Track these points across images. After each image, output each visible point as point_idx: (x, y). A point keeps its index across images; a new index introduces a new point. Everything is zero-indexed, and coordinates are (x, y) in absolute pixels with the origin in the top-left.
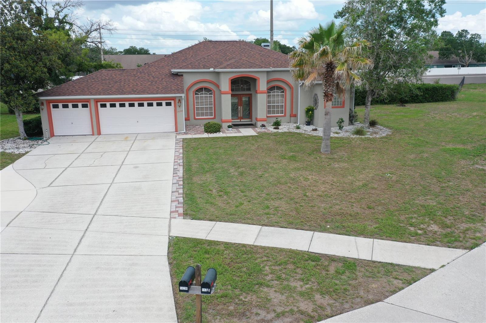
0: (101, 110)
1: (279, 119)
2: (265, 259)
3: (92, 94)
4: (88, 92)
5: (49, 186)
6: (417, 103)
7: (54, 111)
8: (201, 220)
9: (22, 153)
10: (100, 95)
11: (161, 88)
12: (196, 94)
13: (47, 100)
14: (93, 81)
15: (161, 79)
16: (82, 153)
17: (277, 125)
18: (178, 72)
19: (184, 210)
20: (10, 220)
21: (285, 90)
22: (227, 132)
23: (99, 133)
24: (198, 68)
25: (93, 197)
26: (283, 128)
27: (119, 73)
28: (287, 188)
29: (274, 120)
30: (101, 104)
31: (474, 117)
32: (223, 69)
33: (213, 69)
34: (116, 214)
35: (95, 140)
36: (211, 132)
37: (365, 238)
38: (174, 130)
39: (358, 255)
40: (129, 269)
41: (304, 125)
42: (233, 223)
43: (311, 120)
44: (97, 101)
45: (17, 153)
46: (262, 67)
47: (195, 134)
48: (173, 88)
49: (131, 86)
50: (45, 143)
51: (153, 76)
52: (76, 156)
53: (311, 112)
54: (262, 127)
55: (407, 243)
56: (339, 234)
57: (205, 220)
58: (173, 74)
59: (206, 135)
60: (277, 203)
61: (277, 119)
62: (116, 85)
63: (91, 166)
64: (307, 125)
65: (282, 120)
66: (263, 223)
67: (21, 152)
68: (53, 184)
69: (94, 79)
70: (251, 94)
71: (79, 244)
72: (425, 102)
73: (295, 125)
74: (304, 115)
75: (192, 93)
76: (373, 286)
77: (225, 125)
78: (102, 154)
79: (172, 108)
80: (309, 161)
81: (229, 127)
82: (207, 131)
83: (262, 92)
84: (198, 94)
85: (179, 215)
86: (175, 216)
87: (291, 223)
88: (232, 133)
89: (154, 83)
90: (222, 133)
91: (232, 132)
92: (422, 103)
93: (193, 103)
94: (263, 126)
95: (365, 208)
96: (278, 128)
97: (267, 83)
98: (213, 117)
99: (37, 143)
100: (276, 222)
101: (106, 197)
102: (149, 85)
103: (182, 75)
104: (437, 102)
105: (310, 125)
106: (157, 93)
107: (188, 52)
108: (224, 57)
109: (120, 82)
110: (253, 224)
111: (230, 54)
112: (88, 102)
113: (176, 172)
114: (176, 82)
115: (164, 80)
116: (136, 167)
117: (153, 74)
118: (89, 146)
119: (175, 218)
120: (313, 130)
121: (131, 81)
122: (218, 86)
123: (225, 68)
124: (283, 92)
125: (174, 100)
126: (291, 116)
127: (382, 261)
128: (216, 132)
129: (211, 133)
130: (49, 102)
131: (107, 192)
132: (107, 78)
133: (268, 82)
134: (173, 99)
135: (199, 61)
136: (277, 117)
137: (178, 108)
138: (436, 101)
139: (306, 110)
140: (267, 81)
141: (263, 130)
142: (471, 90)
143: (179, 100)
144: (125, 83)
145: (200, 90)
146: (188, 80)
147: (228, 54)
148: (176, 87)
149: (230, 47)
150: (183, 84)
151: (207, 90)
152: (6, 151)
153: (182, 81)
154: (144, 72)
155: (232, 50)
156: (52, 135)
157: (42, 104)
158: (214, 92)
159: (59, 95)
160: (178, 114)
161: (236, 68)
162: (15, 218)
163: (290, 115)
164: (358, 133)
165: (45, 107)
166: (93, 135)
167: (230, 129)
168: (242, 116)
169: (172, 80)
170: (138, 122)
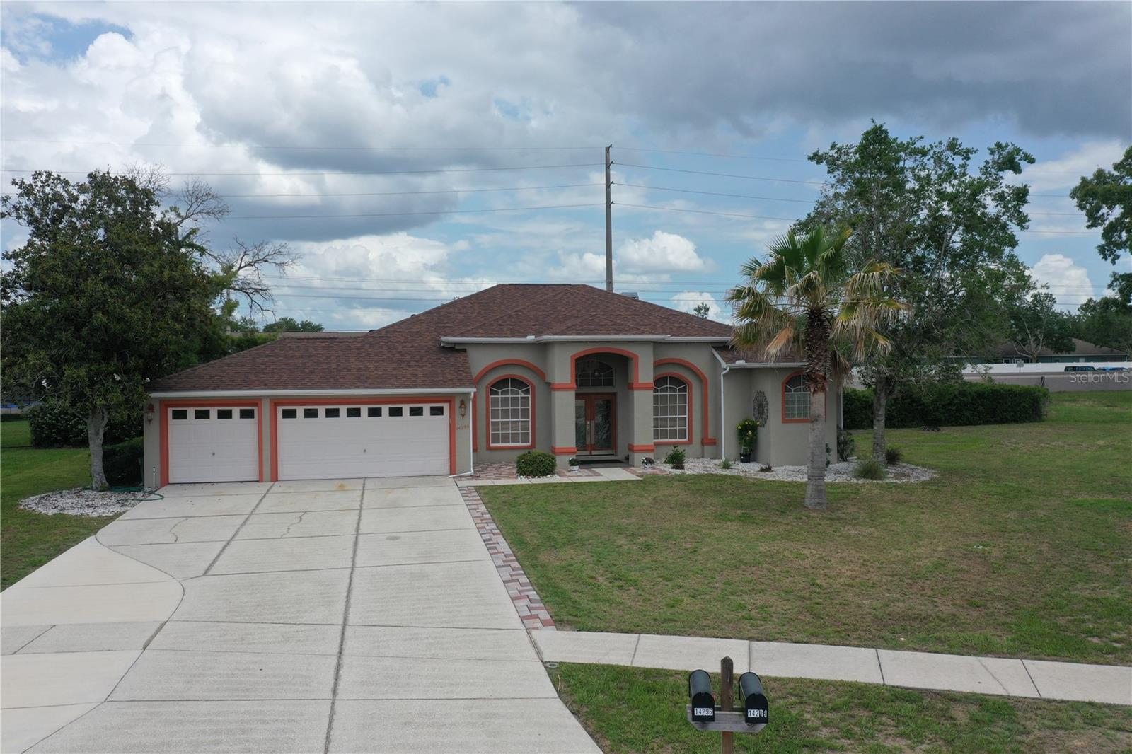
0: (284, 424)
1: (680, 449)
2: (792, 699)
3: (267, 387)
4: (257, 383)
5: (205, 574)
6: (961, 425)
7: (175, 426)
8: (602, 631)
9: (106, 516)
10: (285, 388)
11: (420, 375)
12: (493, 392)
13: (161, 400)
14: (266, 359)
15: (418, 357)
16: (251, 514)
17: (677, 461)
18: (455, 344)
19: (553, 614)
20: (147, 639)
21: (690, 385)
22: (568, 474)
23: (275, 478)
24: (500, 336)
25: (321, 594)
26: (693, 467)
27: (323, 345)
28: (765, 572)
29: (670, 451)
30: (283, 410)
31: (1101, 448)
32: (561, 335)
33: (533, 337)
34: (396, 623)
35: (268, 491)
36: (533, 474)
37: (1000, 657)
38: (447, 470)
39: (1004, 688)
40: (482, 724)
41: (736, 462)
42: (679, 635)
43: (752, 450)
44: (276, 402)
45: (95, 515)
46: (642, 333)
47: (497, 478)
48: (449, 376)
49: (354, 371)
50: (152, 496)
51: (400, 352)
52: (241, 520)
53: (750, 433)
54: (646, 464)
55: (1101, 664)
56: (935, 652)
57: (611, 632)
58: (443, 347)
59: (523, 480)
60: (760, 600)
61: (675, 447)
62: (320, 368)
63: (284, 536)
64: (742, 461)
65: (688, 451)
66: (750, 635)
67: (104, 513)
68: (213, 571)
69: (267, 356)
70: (614, 394)
71: (336, 680)
72: (980, 424)
73: (717, 462)
74: (733, 439)
75: (485, 390)
76: (1076, 742)
77: (561, 461)
78: (299, 515)
79: (444, 419)
80: (788, 524)
81: (572, 463)
82: (523, 472)
83: (645, 388)
84: (498, 393)
85: (545, 623)
86: (535, 625)
87: (817, 635)
88: (581, 476)
89: (403, 365)
90: (558, 477)
91: (579, 474)
92: (972, 425)
93: (485, 412)
94: (649, 461)
95: (966, 606)
96: (683, 468)
97: (654, 367)
98: (529, 444)
99: (134, 495)
100: (778, 633)
101: (354, 592)
102: (395, 369)
103: (465, 351)
104: (1004, 423)
105: (749, 462)
106: (415, 386)
107: (470, 305)
108: (552, 314)
109: (327, 363)
110: (726, 638)
111: (563, 309)
112: (256, 405)
113: (495, 545)
114: (452, 363)
115: (425, 359)
116: (394, 538)
117: (400, 348)
118: (261, 501)
119: (537, 629)
120: (762, 470)
121: (352, 360)
122: (541, 375)
123: (563, 333)
124: (684, 390)
125: (449, 401)
126: (703, 444)
127: (1065, 698)
128: (544, 474)
129: (534, 476)
130: (167, 403)
131: (350, 584)
132: (298, 354)
133: (657, 365)
134: (449, 399)
135: (500, 322)
136: (676, 445)
137: (458, 418)
138: (1003, 421)
139: (740, 427)
140: (654, 363)
141: (648, 470)
142: (1067, 404)
143: (462, 403)
144: (338, 366)
145: (501, 384)
146: (479, 361)
147: (559, 308)
148: (455, 374)
149: (560, 295)
150: (469, 367)
151: (519, 383)
152: (66, 512)
153: (466, 361)
154: (379, 343)
155: (568, 302)
156: (165, 481)
157: (151, 408)
158: (533, 387)
159: (193, 388)
160: (458, 433)
161: (587, 334)
162: (156, 634)
163: (702, 439)
164: (867, 473)
165: (156, 416)
166: (260, 480)
167: (576, 468)
168: (593, 443)
169: (443, 359)
170: (365, 451)
